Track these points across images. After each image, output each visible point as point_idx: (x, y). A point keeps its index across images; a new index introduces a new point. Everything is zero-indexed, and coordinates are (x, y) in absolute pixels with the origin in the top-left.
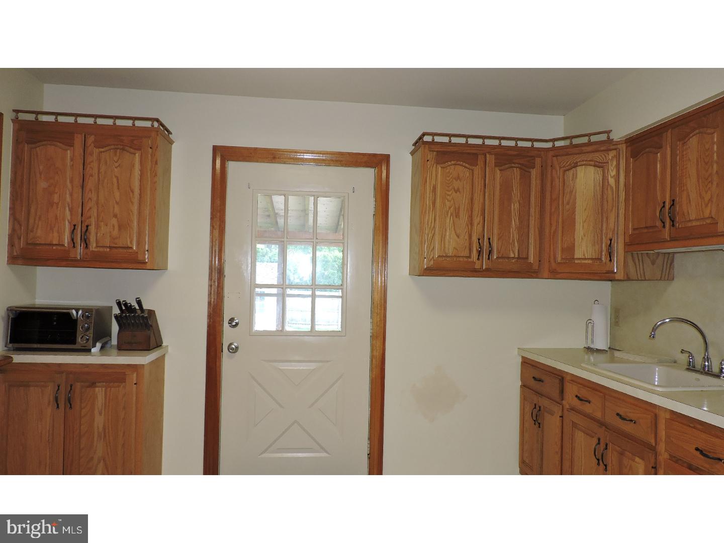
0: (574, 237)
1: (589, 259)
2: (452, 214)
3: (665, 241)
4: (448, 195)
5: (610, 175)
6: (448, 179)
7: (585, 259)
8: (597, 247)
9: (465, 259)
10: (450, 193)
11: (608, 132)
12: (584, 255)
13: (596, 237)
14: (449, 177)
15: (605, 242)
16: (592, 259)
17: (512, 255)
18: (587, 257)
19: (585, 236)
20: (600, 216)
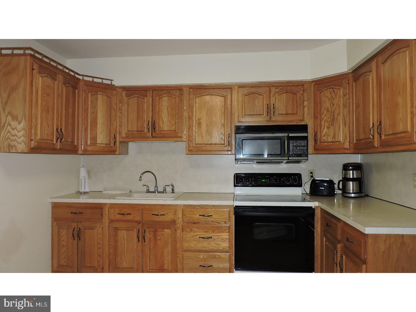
0: (96, 132)
1: (104, 144)
2: (45, 111)
3: (149, 138)
4: (44, 97)
5: (114, 103)
6: (44, 85)
7: (102, 144)
8: (108, 138)
9: (51, 142)
10: (45, 96)
11: (111, 80)
12: (102, 142)
13: (108, 133)
14: (44, 84)
15: (112, 135)
16: (105, 144)
17: (69, 141)
18: (103, 143)
19: (102, 132)
20: (109, 122)
